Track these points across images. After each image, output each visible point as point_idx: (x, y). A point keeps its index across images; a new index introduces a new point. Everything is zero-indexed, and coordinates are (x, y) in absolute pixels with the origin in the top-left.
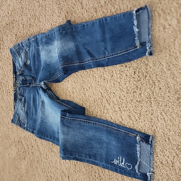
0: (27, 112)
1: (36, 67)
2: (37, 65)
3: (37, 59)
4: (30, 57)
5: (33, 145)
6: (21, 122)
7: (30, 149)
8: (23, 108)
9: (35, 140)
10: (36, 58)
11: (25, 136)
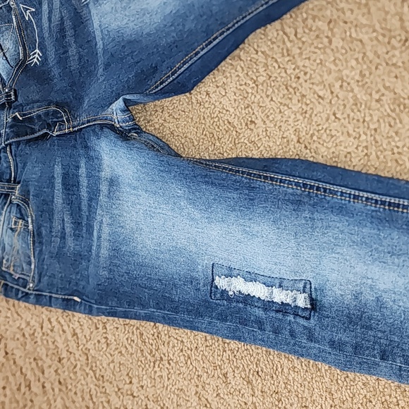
0: (40, 234)
1: (74, 64)
2: (76, 58)
3: (76, 36)
4: (41, 37)
5: (64, 355)
6: (7, 276)
7: (50, 373)
8: (15, 223)
9: (75, 334)
10: (69, 33)
11: (23, 326)
